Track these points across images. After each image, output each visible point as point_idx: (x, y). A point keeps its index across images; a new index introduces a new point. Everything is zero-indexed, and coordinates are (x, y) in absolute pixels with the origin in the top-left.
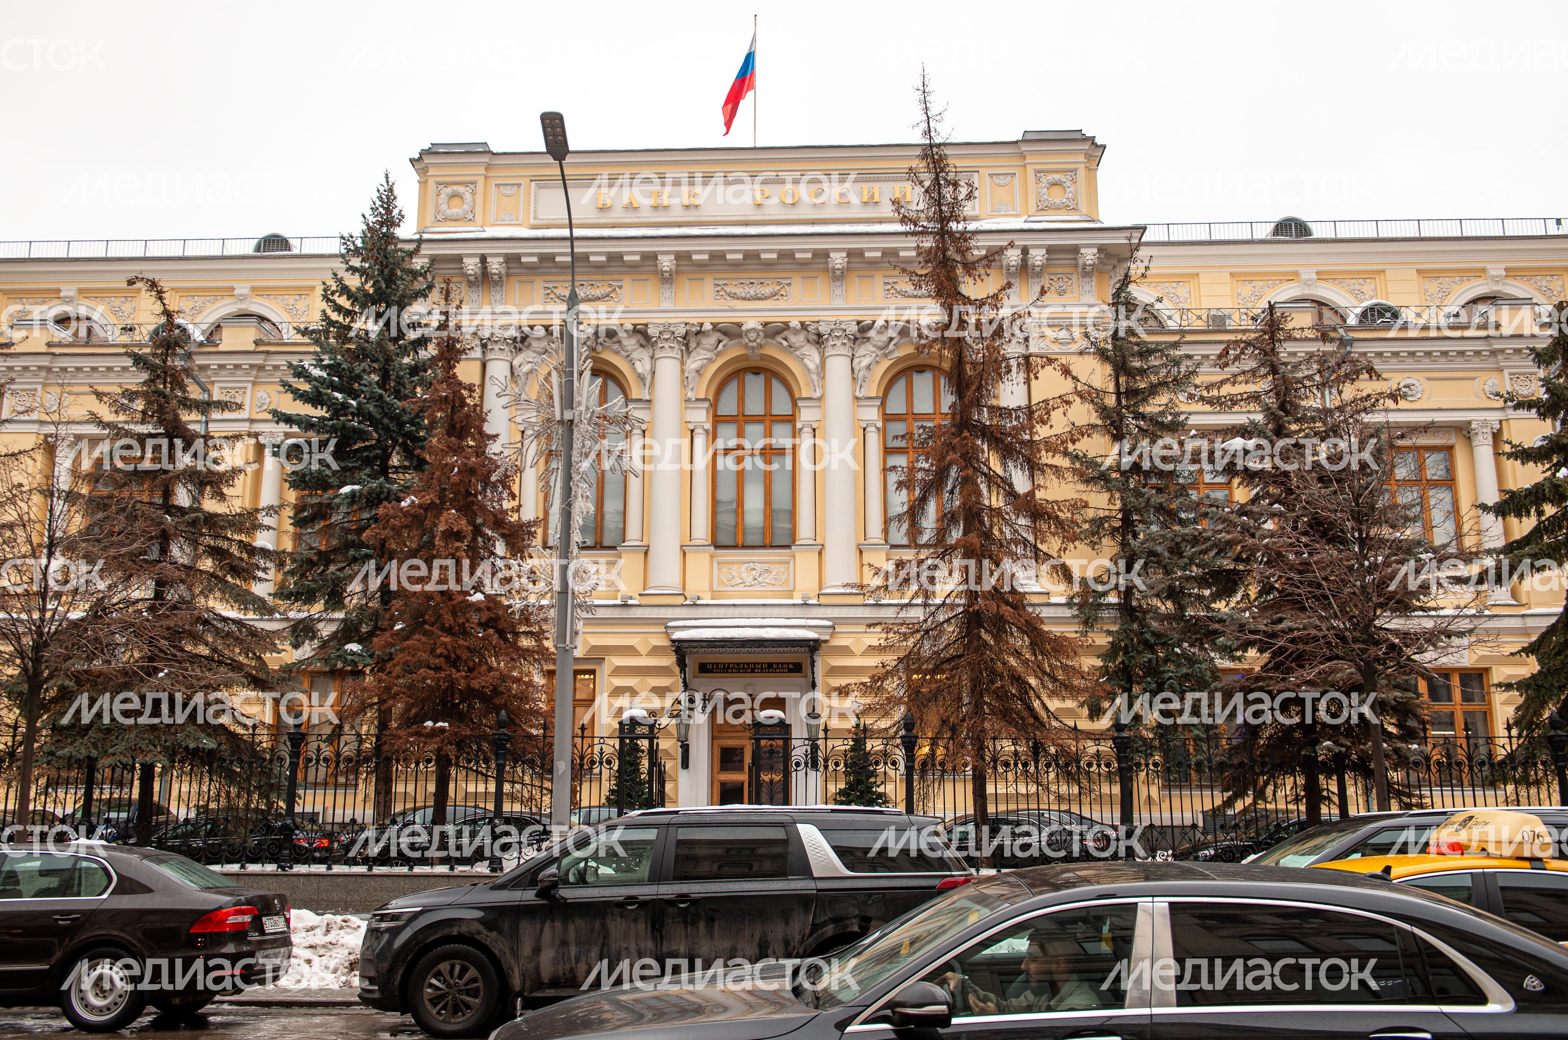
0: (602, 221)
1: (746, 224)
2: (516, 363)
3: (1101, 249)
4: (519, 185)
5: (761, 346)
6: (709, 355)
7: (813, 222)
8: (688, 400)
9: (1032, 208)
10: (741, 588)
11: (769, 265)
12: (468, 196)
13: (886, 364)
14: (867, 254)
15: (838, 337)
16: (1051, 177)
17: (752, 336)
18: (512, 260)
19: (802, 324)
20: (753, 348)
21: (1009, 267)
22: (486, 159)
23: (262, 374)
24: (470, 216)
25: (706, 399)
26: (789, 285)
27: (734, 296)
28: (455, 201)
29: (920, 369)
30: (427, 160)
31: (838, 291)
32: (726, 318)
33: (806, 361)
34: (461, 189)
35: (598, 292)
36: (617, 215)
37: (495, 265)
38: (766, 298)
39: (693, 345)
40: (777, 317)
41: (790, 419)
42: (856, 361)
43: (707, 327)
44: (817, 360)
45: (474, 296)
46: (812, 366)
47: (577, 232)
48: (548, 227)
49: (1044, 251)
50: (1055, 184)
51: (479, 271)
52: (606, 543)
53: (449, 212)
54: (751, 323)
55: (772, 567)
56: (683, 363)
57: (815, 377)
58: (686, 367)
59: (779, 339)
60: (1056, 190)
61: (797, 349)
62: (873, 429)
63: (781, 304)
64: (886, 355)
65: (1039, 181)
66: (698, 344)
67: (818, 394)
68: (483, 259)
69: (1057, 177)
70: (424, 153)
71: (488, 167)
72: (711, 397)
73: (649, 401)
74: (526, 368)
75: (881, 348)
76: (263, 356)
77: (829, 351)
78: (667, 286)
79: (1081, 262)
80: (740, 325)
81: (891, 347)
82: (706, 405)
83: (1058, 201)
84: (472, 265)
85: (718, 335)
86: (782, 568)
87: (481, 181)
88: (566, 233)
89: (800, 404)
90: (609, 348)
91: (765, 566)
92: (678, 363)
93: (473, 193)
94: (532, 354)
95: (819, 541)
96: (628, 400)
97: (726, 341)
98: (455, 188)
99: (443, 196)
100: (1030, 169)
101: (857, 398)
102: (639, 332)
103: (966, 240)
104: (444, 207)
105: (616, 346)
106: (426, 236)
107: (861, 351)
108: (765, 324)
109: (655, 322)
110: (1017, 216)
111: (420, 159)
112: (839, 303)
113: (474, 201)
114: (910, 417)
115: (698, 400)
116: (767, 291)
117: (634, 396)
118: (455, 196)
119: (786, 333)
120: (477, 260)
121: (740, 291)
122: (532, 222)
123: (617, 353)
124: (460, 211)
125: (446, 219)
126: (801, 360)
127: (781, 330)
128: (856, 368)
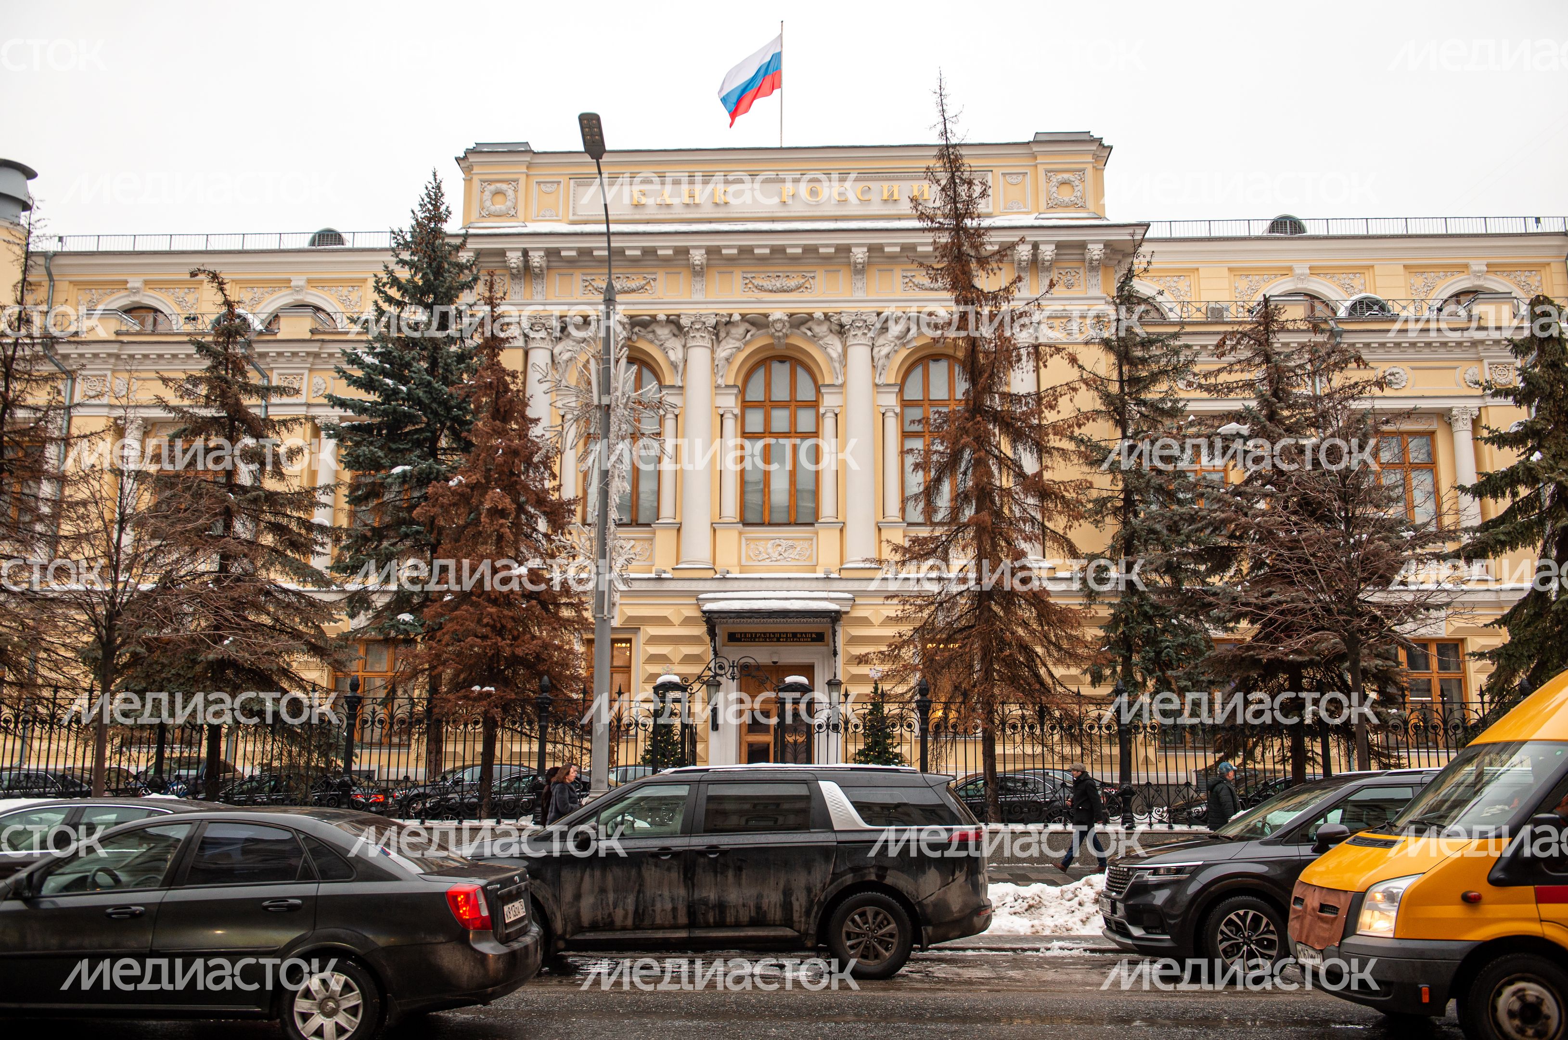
0: (637, 217)
1: (773, 220)
2: (556, 351)
3: (1107, 245)
4: (559, 183)
5: (786, 336)
6: (738, 344)
7: (836, 219)
8: (718, 387)
9: (1043, 205)
10: (767, 562)
11: (795, 259)
12: (510, 193)
13: (904, 353)
14: (887, 249)
16: (1061, 177)
17: (779, 326)
18: (552, 254)
19: (826, 315)
20: (779, 338)
21: (1020, 262)
22: (527, 158)
23: (318, 361)
24: (512, 212)
25: (735, 386)
26: (813, 278)
27: (761, 289)
28: (499, 198)
29: (936, 358)
30: (472, 159)
31: (859, 285)
32: (754, 309)
33: (829, 350)
34: (504, 186)
35: (633, 285)
36: (651, 212)
37: (537, 259)
38: (792, 291)
39: (722, 334)
40: (802, 309)
41: (814, 405)
42: (876, 350)
43: (736, 317)
44: (839, 348)
45: (517, 288)
46: (834, 355)
47: (614, 228)
48: (586, 223)
49: (1053, 247)
50: (1064, 183)
51: (521, 265)
52: (641, 521)
53: (493, 208)
54: (778, 314)
55: (796, 543)
56: (713, 352)
57: (837, 365)
58: (716, 356)
59: (803, 329)
60: (1065, 189)
61: (821, 338)
62: (891, 414)
63: (806, 296)
64: (904, 345)
65: (1049, 180)
66: (728, 334)
67: (840, 381)
68: (525, 253)
69: (1066, 176)
70: (468, 152)
71: (529, 166)
72: (740, 384)
73: (681, 388)
74: (566, 356)
76: (318, 344)
77: (851, 341)
78: (698, 279)
79: (1088, 257)
80: (766, 316)
82: (735, 391)
83: (1066, 199)
84: (514, 259)
85: (747, 326)
86: (806, 544)
87: (523, 178)
88: (603, 228)
89: (823, 390)
90: (643, 337)
91: (790, 542)
92: (708, 352)
93: (516, 191)
95: (840, 519)
96: (661, 386)
97: (753, 330)
98: (499, 185)
99: (487, 193)
100: (1041, 169)
101: (877, 385)
102: (672, 322)
103: (979, 236)
104: (488, 204)
105: (651, 336)
106: (471, 231)
108: (791, 315)
109: (687, 313)
110: (1028, 213)
111: (465, 158)
112: (859, 295)
113: (516, 198)
114: (926, 403)
115: (727, 386)
116: (792, 283)
117: (667, 383)
118: (498, 193)
119: (810, 324)
120: (520, 254)
121: (767, 284)
122: (571, 217)
123: (652, 342)
124: (503, 207)
125: (489, 215)
126: (824, 349)
127: (807, 321)
128: (876, 357)
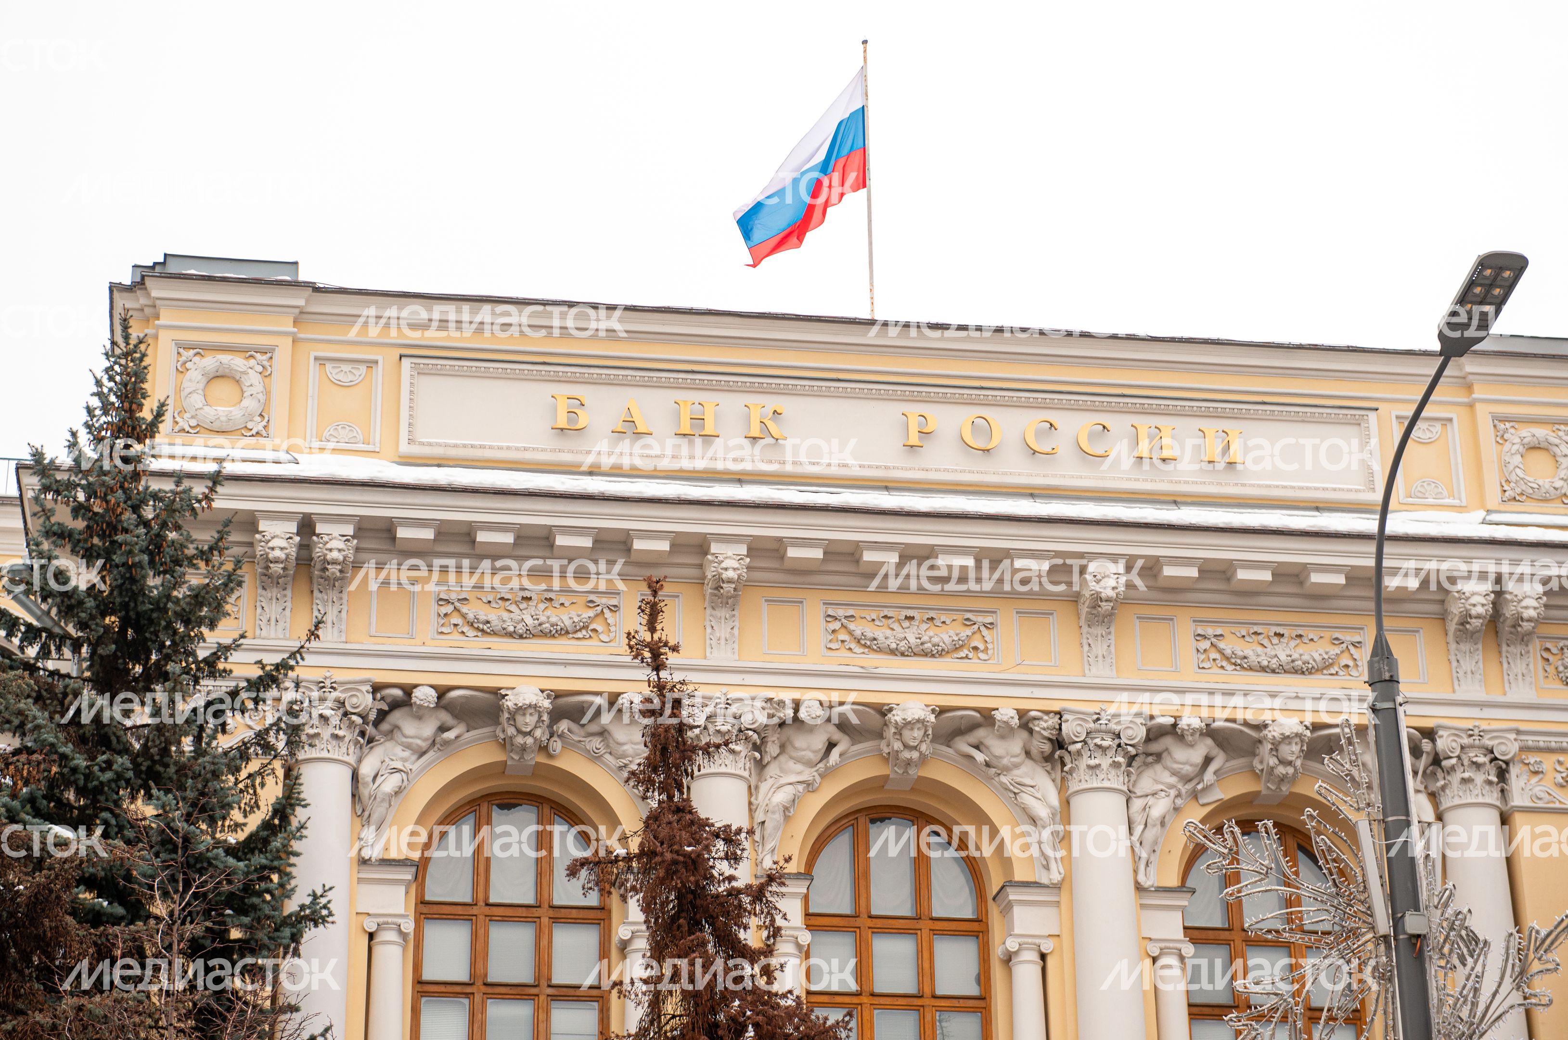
0: (566, 457)
1: (887, 486)
2: (367, 769)
4: (373, 364)
5: (923, 759)
6: (807, 774)
7: (1033, 493)
9: (1493, 497)
12: (253, 379)
13: (1196, 813)
15: (1103, 749)
16: (1528, 432)
17: (914, 736)
18: (372, 531)
19: (1022, 714)
20: (909, 763)
22: (299, 300)
24: (257, 425)
25: (801, 876)
26: (989, 626)
28: (223, 389)
30: (157, 289)
31: (1100, 648)
33: (1026, 799)
34: (237, 362)
35: (564, 618)
37: (334, 542)
38: (941, 653)
40: (968, 698)
41: (978, 930)
45: (273, 610)
46: (1042, 812)
48: (440, 463)
50: (1535, 448)
51: (293, 554)
53: (209, 413)
56: (752, 791)
59: (963, 745)
60: (1539, 460)
61: (1006, 770)
62: (1172, 959)
63: (974, 668)
64: (1195, 795)
65: (1501, 439)
66: (783, 747)
68: (306, 526)
69: (1541, 432)
70: (144, 273)
71: (301, 317)
72: (803, 871)
74: (390, 784)
75: (1187, 780)
77: (1080, 780)
78: (722, 613)
80: (883, 711)
81: (1209, 776)
82: (804, 888)
83: (1545, 483)
84: (277, 538)
87: (284, 347)
89: (1001, 896)
92: (743, 787)
93: (266, 374)
94: (399, 752)
98: (225, 358)
99: (194, 375)
100: (1483, 413)
104: (197, 400)
105: (595, 743)
107: (1146, 783)
108: (941, 711)
109: (697, 693)
110: (1460, 509)
111: (139, 285)
112: (1101, 673)
113: (267, 393)
114: (1237, 936)
116: (944, 636)
118: (218, 376)
119: (980, 734)
120: (293, 527)
122: (404, 448)
123: (595, 758)
124: (236, 413)
125: (199, 429)
126: (1013, 794)
127: (973, 727)
128: (1139, 819)
